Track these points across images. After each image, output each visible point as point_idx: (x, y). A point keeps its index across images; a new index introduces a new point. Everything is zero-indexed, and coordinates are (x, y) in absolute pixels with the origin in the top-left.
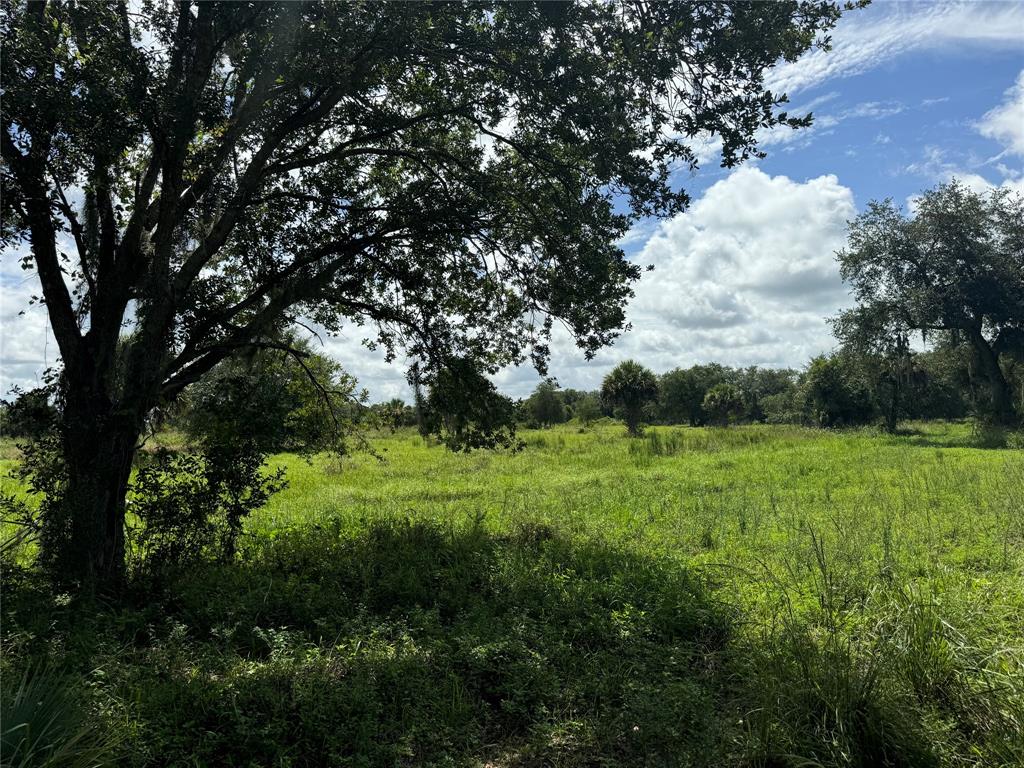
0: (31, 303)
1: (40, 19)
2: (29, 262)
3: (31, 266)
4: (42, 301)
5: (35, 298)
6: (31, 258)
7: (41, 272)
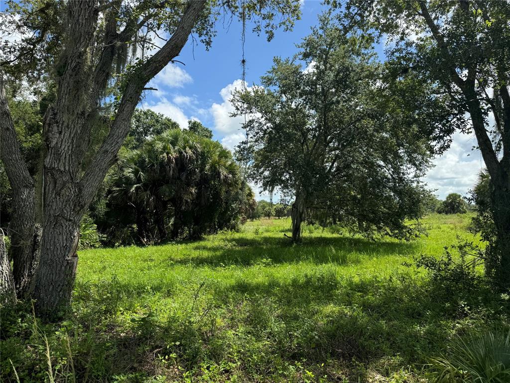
0: (473, 150)
1: (467, 14)
2: (470, 130)
3: (471, 132)
4: (477, 148)
5: (474, 147)
6: (470, 128)
7: (476, 134)
